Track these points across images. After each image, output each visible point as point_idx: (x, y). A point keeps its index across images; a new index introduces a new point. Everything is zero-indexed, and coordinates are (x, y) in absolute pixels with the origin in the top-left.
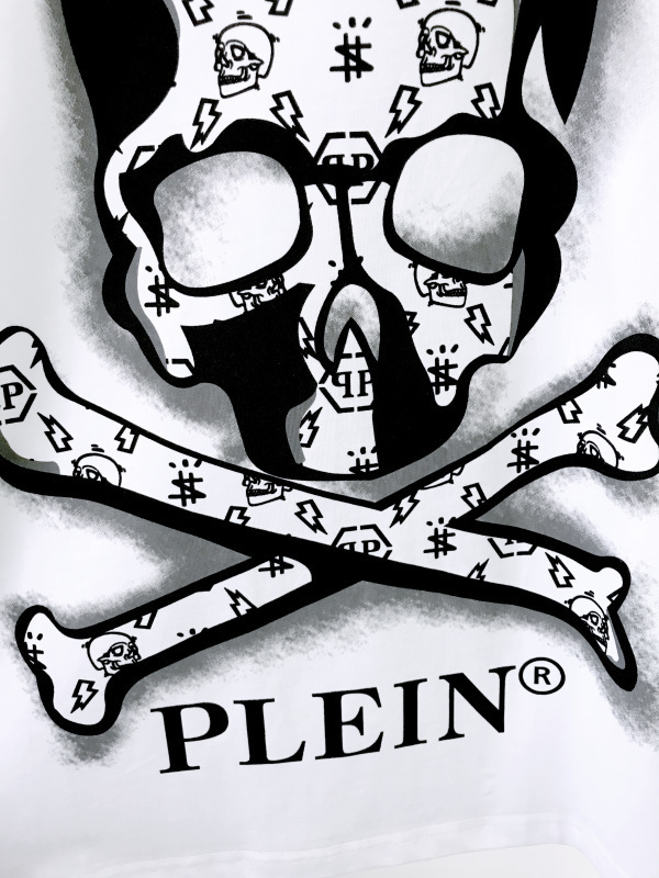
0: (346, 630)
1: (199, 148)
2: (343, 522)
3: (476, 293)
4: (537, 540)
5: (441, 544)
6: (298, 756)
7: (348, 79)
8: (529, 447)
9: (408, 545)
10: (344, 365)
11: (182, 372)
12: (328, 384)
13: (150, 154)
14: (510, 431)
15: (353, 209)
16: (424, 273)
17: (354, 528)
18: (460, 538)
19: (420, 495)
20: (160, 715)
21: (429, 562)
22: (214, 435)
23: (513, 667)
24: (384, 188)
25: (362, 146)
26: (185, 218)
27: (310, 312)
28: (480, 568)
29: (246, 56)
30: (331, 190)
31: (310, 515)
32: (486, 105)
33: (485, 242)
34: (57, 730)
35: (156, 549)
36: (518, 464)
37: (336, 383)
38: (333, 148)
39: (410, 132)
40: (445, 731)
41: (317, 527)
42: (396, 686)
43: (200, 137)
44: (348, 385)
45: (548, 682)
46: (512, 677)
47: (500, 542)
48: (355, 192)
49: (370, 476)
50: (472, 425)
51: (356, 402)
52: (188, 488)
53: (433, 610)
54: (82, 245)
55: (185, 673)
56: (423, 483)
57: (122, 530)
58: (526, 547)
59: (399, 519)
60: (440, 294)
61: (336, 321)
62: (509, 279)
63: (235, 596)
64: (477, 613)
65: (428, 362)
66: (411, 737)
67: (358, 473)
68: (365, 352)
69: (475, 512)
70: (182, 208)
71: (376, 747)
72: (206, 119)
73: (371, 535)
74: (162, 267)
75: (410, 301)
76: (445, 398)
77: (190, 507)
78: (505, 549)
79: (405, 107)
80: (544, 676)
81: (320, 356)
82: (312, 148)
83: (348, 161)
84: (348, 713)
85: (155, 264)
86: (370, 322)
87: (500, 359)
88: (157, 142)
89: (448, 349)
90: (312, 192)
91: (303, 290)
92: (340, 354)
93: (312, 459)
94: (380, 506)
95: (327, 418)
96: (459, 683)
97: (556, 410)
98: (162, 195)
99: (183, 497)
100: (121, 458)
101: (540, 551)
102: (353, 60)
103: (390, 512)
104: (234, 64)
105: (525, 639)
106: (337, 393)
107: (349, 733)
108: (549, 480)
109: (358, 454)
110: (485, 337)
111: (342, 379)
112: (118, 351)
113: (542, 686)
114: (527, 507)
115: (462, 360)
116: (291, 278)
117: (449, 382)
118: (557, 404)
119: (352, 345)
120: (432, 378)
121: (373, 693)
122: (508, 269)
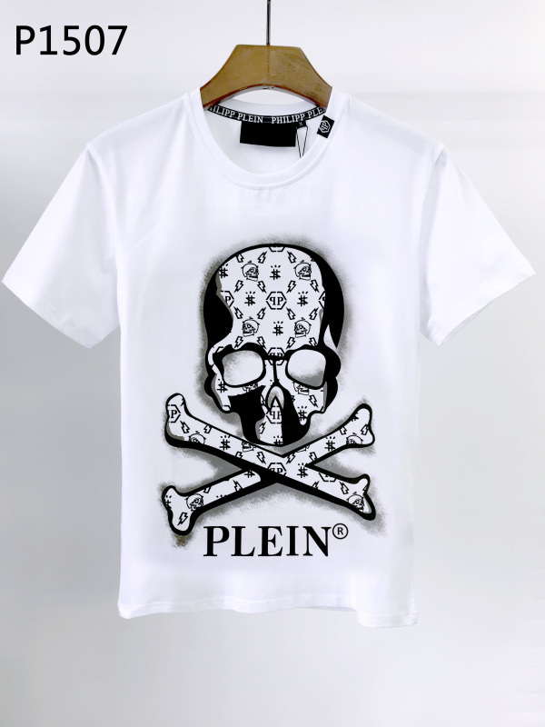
0: (271, 501)
1: (236, 349)
2: (272, 461)
3: (312, 392)
4: (337, 477)
5: (303, 473)
6: (252, 554)
7: (277, 335)
8: (332, 443)
9: (292, 472)
10: (273, 409)
11: (227, 409)
12: (268, 415)
13: (223, 349)
14: (325, 436)
15: (277, 367)
16: (297, 385)
17: (275, 463)
18: (309, 471)
19: (296, 454)
20: (206, 529)
21: (298, 479)
22: (235, 428)
23: (330, 528)
24: (286, 362)
25: (280, 351)
26: (231, 366)
27: (264, 393)
28: (316, 484)
29: (251, 327)
30: (272, 361)
31: (261, 457)
32: (313, 343)
33: (314, 378)
34: (172, 532)
35: (214, 464)
36: (329, 448)
38: (273, 351)
39: (292, 348)
40: (305, 552)
41: (263, 461)
42: (287, 527)
43: (237, 346)
44: (274, 415)
45: (342, 534)
46: (330, 531)
47: (324, 475)
48: (278, 362)
49: (280, 446)
50: (312, 432)
51: (276, 421)
52: (225, 445)
53: (300, 498)
54: (200, 372)
55: (217, 513)
56: (297, 450)
57: (204, 458)
58: (333, 479)
59: (289, 462)
60: (301, 391)
61: (271, 396)
62: (322, 389)
63: (236, 483)
64: (314, 500)
65: (298, 411)
66: (292, 552)
67: (276, 444)
68: (280, 406)
69: (314, 462)
70: (230, 364)
71: (279, 554)
72: (239, 341)
73: (280, 466)
74: (223, 379)
75: (292, 392)
76: (303, 422)
77: (226, 451)
78: (326, 479)
79: (291, 342)
80: (341, 531)
81: (267, 406)
82: (267, 351)
83: (276, 355)
84: (270, 537)
85: (221, 378)
86: (281, 398)
87: (320, 412)
88: (224, 346)
89: (304, 407)
90: (267, 362)
91: (263, 387)
92: (272, 406)
93: (263, 438)
94: (283, 456)
95: (268, 425)
96: (310, 530)
97: (339, 430)
98: (225, 360)
99: (224, 447)
100: (205, 435)
101: (338, 481)
102: (278, 331)
103: (286, 459)
104: (247, 329)
106: (271, 417)
107: (270, 544)
108: (339, 455)
109: (277, 438)
110: (315, 405)
111: (272, 413)
112: (207, 402)
113: (341, 536)
114: (333, 464)
115: (308, 411)
116: (260, 384)
117: (304, 417)
118: (339, 428)
119: (276, 403)
120: (299, 416)
121: (279, 528)
122: (322, 386)
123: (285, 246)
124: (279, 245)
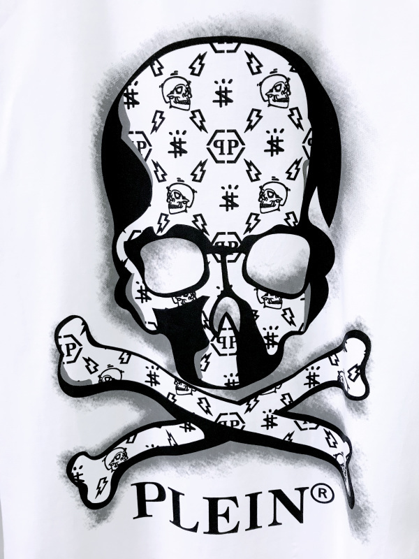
0: (221, 466)
1: (160, 234)
2: (220, 410)
3: (287, 303)
4: (320, 422)
5: (270, 423)
6: (194, 529)
7: (227, 210)
8: (315, 375)
9: (253, 422)
10: (223, 334)
11: (152, 328)
12: (215, 342)
13: (139, 234)
14: (305, 368)
15: (228, 264)
16: (261, 293)
17: (226, 414)
18: (280, 420)
19: (260, 398)
20: (135, 487)
21: (264, 431)
22: (164, 358)
23: (308, 488)
24: (243, 256)
25: (233, 238)
26: (154, 263)
27: (207, 308)
28: (290, 435)
29: (181, 197)
30: (219, 256)
31: (204, 405)
32: (291, 221)
33: (291, 280)
35: (138, 405)
36: (310, 384)
37: (219, 341)
38: (220, 238)
39: (254, 232)
40: (271, 522)
41: (208, 411)
42: (246, 496)
43: (160, 229)
44: (224, 343)
45: (326, 497)
46: (307, 493)
47: (301, 423)
48: (229, 257)
49: (235, 388)
50: (286, 365)
51: (228, 351)
52: (153, 379)
53: (265, 456)
54: (106, 275)
56: (261, 392)
58: (314, 425)
59: (249, 410)
60: (269, 303)
61: (219, 313)
62: (303, 296)
63: (170, 435)
64: (287, 458)
65: (263, 334)
66: (253, 525)
67: (229, 386)
68: (233, 327)
69: (288, 407)
70: (153, 258)
71: (235, 530)
72: (163, 223)
73: (235, 418)
74: (144, 282)
75: (254, 305)
76: (272, 351)
77: (154, 388)
78: (303, 426)
79: (253, 222)
80: (324, 493)
81: (211, 328)
82: (211, 238)
83: (227, 244)
84: (221, 510)
85: (140, 280)
86: (236, 314)
87: (299, 333)
88: (142, 229)
89: (274, 328)
90: (210, 257)
91: (204, 299)
92: (221, 328)
93: (206, 377)
94: (240, 403)
95: (214, 358)
96: (278, 494)
97: (328, 358)
98: (144, 252)
99: (151, 383)
101: (321, 428)
102: (230, 202)
103: (245, 406)
104: (176, 200)
105: (313, 473)
106: (220, 347)
107: (221, 520)
108: (325, 392)
109: (229, 377)
110: (291, 323)
111: (221, 340)
112: (120, 319)
113: (323, 499)
114: (314, 405)
115: (280, 334)
116: (199, 293)
117: (274, 343)
118: (328, 355)
119: (227, 324)
120: (266, 341)
121: (234, 499)
122: (303, 292)
123: (240, 40)
124: (229, 40)
